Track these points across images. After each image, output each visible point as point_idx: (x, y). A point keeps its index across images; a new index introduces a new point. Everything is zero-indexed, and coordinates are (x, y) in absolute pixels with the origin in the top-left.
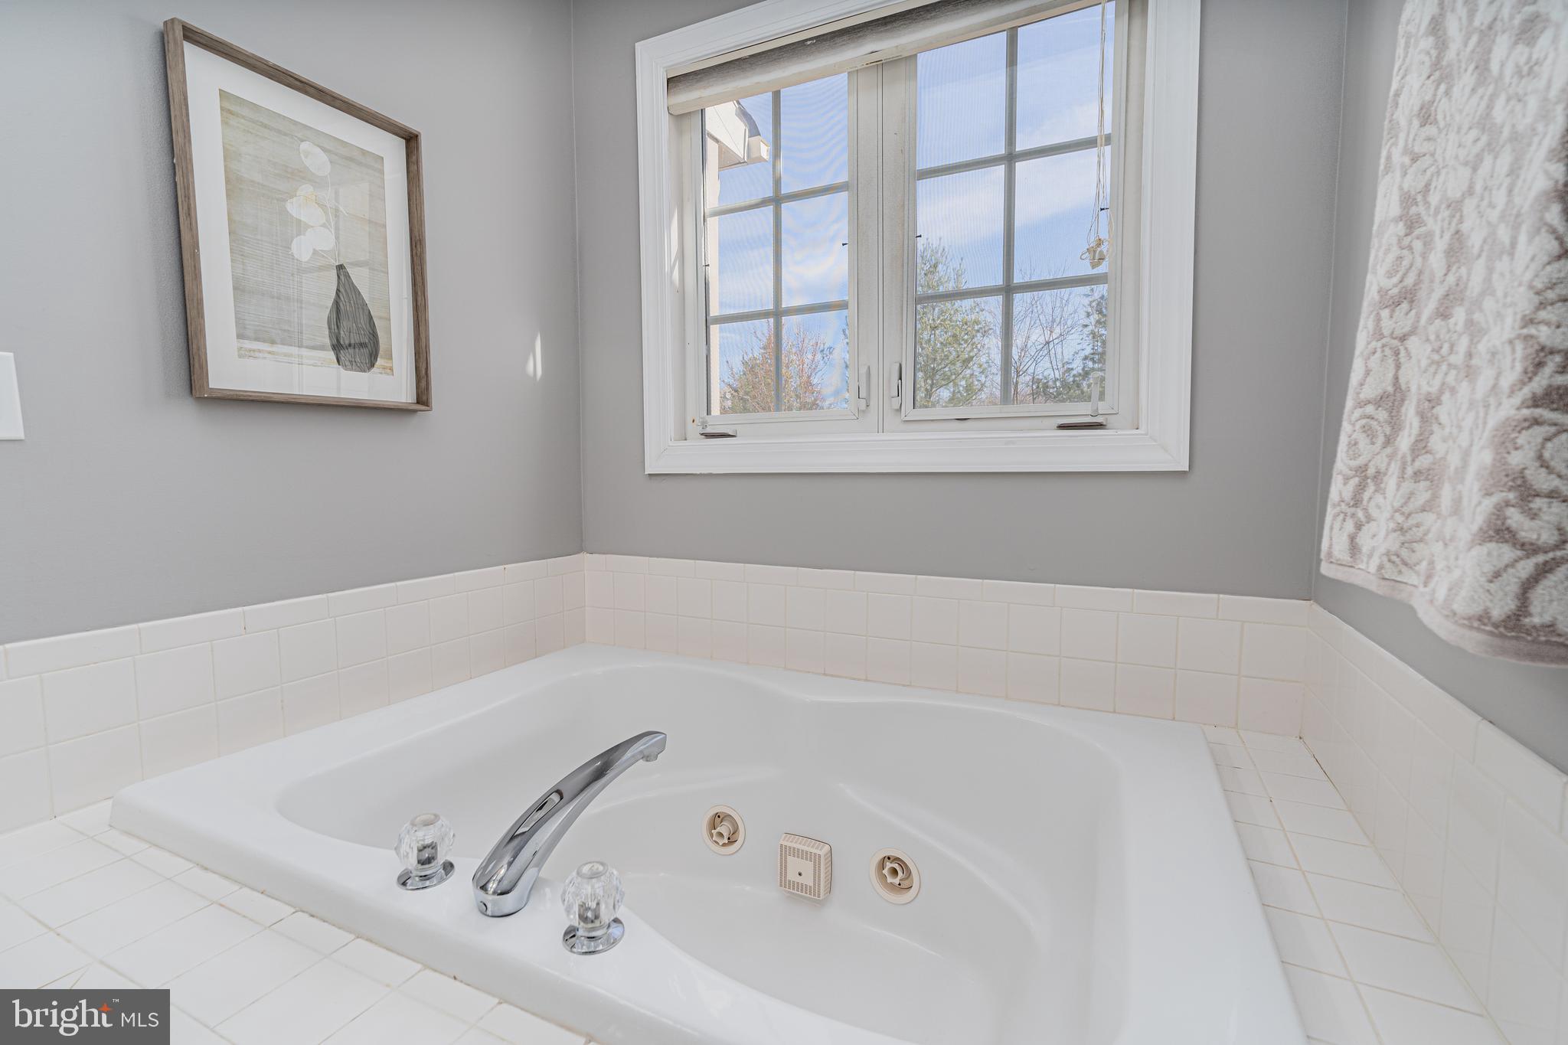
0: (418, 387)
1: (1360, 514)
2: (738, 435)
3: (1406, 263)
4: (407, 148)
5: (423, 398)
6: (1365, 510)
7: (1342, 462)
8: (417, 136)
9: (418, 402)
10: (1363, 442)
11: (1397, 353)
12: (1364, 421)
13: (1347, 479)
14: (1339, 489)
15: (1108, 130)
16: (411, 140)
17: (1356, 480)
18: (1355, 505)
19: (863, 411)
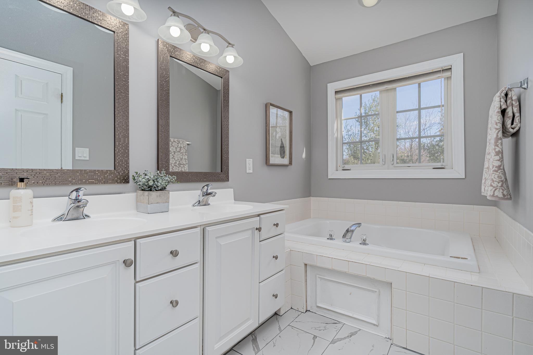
0: (290, 161)
1: (485, 185)
2: (351, 169)
3: (489, 149)
4: (290, 114)
5: (291, 163)
6: (486, 184)
7: (483, 178)
8: (292, 112)
9: (289, 164)
10: (485, 174)
11: (489, 161)
12: (485, 171)
13: (484, 180)
14: (483, 181)
15: (443, 104)
16: (291, 112)
17: (485, 180)
18: (485, 184)
19: (384, 165)
